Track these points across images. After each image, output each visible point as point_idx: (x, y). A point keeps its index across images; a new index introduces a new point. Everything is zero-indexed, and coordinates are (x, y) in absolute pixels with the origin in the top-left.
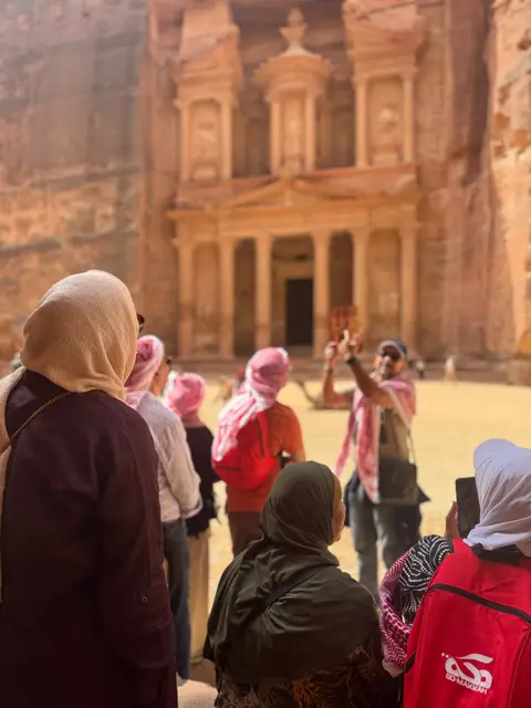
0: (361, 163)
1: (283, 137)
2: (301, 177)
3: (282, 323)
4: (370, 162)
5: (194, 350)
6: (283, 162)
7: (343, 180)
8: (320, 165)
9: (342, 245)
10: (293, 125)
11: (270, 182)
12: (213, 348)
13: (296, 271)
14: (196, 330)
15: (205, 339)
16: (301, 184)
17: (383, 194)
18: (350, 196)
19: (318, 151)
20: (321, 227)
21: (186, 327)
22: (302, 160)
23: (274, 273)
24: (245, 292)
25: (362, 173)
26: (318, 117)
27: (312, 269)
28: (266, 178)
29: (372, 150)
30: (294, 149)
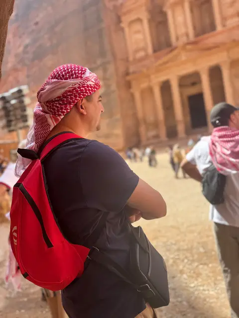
0: (219, 28)
1: (176, 26)
2: (189, 44)
3: (189, 118)
4: (224, 26)
5: (148, 139)
6: (177, 39)
7: (211, 40)
8: (197, 35)
9: (215, 73)
10: (180, 19)
11: (171, 51)
12: (157, 137)
13: (193, 91)
14: (147, 130)
15: (152, 133)
16: (189, 47)
17: (234, 41)
18: (216, 46)
19: (195, 28)
20: (203, 66)
21: (142, 129)
22: (187, 35)
23: (181, 95)
24: (168, 106)
25: (221, 33)
26: (192, 11)
27: (201, 89)
28: (170, 49)
29: (224, 19)
30: (182, 30)
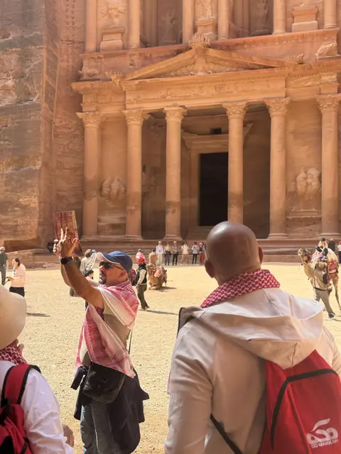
0: (278, 30)
2: (214, 46)
4: (288, 29)
5: (99, 231)
6: (195, 30)
7: (259, 48)
8: (234, 33)
11: (179, 52)
12: (120, 228)
13: (210, 145)
14: (101, 209)
15: (110, 218)
16: (212, 52)
21: (91, 205)
22: (216, 28)
24: (154, 168)
25: (280, 40)
28: (176, 47)
29: (289, 16)
30: (206, 15)
